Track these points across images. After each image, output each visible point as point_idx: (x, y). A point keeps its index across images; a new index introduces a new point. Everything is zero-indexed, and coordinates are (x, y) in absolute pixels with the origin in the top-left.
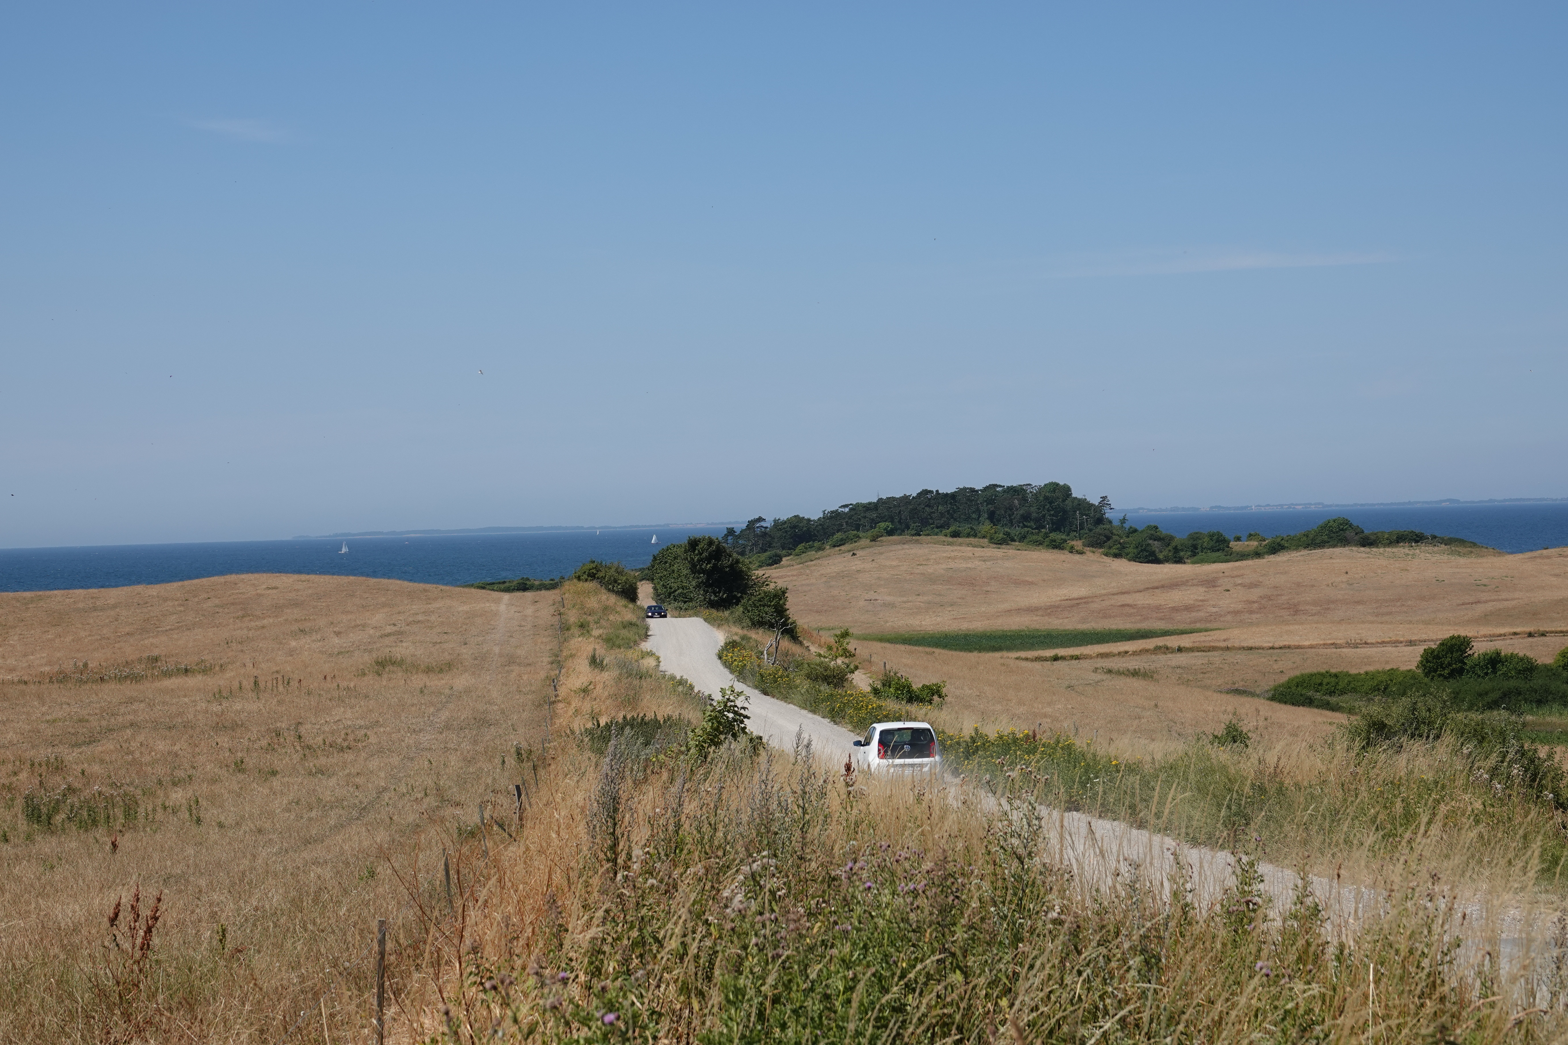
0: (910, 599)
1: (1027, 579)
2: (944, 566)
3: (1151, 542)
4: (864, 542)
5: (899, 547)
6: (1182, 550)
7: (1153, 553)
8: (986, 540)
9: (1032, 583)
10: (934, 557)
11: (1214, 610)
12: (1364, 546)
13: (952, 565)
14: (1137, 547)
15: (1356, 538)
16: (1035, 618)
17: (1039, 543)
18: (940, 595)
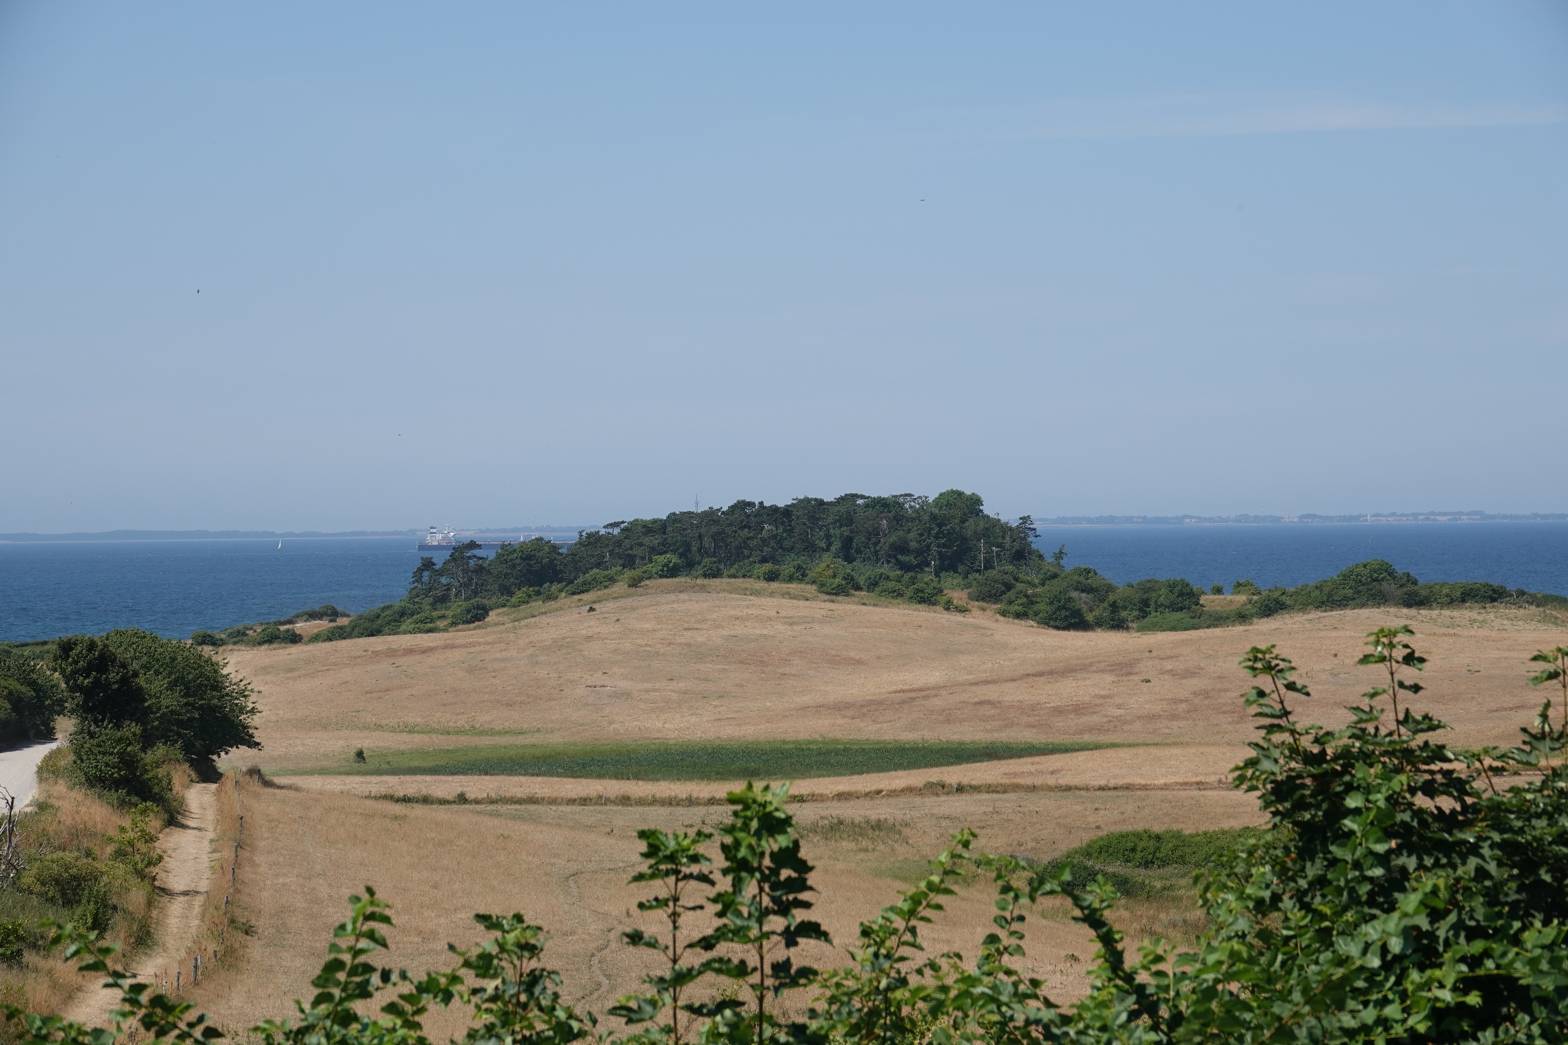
0: (658, 685)
1: (852, 654)
2: (725, 632)
3: (1074, 594)
4: (620, 587)
5: (673, 597)
6: (1125, 608)
7: (1077, 613)
8: (814, 587)
9: (859, 662)
10: (714, 616)
11: (1119, 712)
12: (1409, 605)
13: (739, 630)
14: (1051, 603)
15: (1399, 592)
16: (841, 721)
17: (897, 594)
18: (706, 680)
